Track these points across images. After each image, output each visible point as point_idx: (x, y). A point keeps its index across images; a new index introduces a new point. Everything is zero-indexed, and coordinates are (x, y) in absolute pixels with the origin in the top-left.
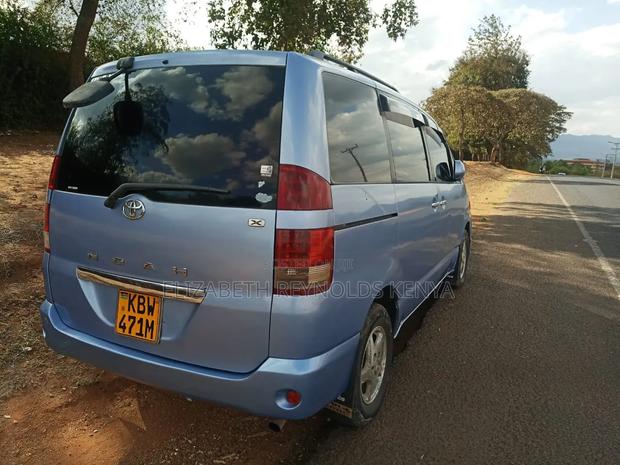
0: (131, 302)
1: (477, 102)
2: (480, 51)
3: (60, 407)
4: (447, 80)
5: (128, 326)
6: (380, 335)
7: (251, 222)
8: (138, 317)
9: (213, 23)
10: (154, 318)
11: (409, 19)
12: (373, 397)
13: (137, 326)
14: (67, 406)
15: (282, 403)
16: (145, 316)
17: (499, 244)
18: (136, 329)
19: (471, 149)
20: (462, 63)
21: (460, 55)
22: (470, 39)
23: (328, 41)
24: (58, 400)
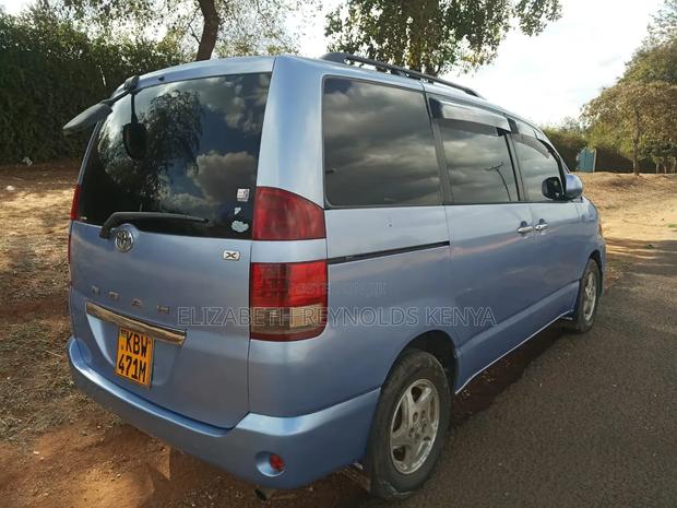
0: (128, 342)
1: (657, 100)
2: (665, 38)
3: (91, 446)
4: (622, 77)
5: (126, 367)
6: (428, 391)
7: (225, 255)
8: (134, 357)
9: (330, 36)
10: (146, 360)
11: (551, 11)
12: (417, 466)
13: (133, 367)
14: (97, 446)
15: (265, 469)
16: (139, 357)
17: (659, 277)
18: (132, 371)
19: (655, 159)
20: (642, 55)
21: (640, 45)
22: (649, 27)
23: (459, 43)
24: (91, 439)
